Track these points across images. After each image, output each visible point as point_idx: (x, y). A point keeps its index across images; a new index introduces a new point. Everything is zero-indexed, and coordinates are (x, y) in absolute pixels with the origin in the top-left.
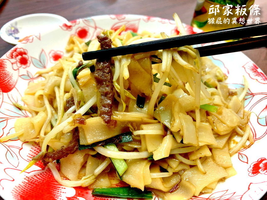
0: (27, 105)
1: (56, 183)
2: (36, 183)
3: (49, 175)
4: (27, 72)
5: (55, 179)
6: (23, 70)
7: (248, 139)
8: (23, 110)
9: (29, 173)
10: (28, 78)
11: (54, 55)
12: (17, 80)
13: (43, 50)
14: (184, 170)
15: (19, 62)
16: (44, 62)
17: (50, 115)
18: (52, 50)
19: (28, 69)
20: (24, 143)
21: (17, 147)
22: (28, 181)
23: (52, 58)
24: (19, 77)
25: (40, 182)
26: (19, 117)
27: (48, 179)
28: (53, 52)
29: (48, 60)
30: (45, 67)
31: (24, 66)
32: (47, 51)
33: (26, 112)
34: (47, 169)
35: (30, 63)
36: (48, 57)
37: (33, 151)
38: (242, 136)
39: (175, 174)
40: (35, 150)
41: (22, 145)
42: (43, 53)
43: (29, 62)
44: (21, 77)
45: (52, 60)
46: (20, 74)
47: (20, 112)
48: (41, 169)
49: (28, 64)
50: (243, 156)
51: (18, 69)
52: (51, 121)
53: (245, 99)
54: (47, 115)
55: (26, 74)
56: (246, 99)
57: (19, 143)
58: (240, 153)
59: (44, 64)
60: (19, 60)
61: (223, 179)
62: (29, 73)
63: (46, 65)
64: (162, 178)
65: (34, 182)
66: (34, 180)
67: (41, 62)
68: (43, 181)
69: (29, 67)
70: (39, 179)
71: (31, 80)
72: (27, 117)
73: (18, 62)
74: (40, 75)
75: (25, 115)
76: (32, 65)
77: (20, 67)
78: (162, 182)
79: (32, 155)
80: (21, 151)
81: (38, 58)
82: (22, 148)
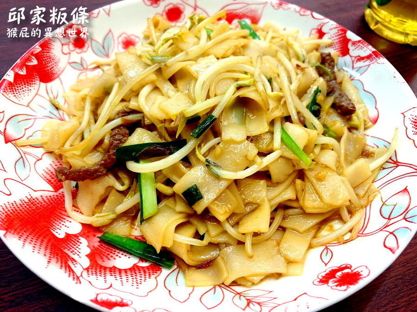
0: (68, 104)
1: (63, 212)
2: (38, 205)
3: (60, 200)
4: (82, 59)
5: (64, 207)
6: (76, 55)
7: (351, 231)
8: (60, 109)
9: (35, 191)
10: (81, 68)
11: (125, 40)
12: (65, 68)
13: (110, 31)
14: (227, 245)
15: (73, 43)
16: (108, 49)
17: (84, 123)
18: (124, 33)
19: (83, 55)
20: (46, 153)
21: (34, 156)
22: (29, 200)
23: (122, 44)
24: (68, 65)
25: (44, 205)
26: (51, 118)
27: (56, 206)
28: (124, 36)
29: (114, 47)
30: (107, 56)
31: (78, 50)
32: (116, 33)
33: (63, 114)
34: (61, 193)
35: (88, 47)
36: (116, 42)
37: (54, 165)
38: (344, 222)
39: (211, 244)
40: (56, 165)
41: (43, 155)
42: (110, 35)
43: (86, 45)
44: (70, 65)
45: (121, 46)
46: (71, 61)
47: (55, 112)
48: (53, 190)
49: (85, 49)
50: (329, 253)
51: (70, 53)
52: (84, 132)
53: (382, 168)
54: (80, 123)
55: (79, 61)
56: (384, 168)
57: (39, 152)
58: (329, 247)
59: (108, 52)
60: (72, 41)
61: (277, 276)
62: (83, 61)
63: (110, 53)
64: (191, 245)
65: (36, 203)
66: (38, 201)
67: (103, 47)
68: (49, 205)
69: (85, 52)
70: (45, 202)
71: (84, 71)
72: (62, 120)
73: (70, 43)
74: (98, 67)
75: (60, 116)
76: (90, 49)
77: (74, 51)
78: (188, 251)
79: (50, 171)
80: (38, 162)
81: (101, 41)
82: (41, 159)
